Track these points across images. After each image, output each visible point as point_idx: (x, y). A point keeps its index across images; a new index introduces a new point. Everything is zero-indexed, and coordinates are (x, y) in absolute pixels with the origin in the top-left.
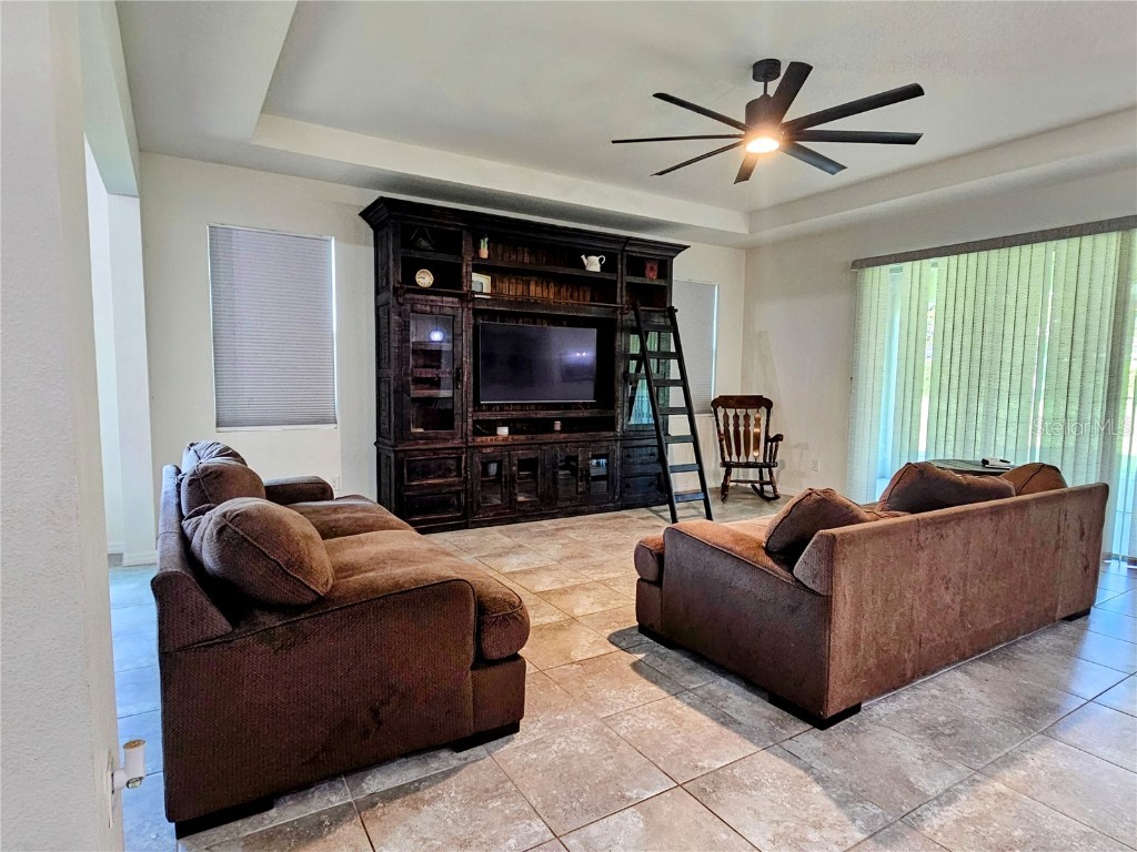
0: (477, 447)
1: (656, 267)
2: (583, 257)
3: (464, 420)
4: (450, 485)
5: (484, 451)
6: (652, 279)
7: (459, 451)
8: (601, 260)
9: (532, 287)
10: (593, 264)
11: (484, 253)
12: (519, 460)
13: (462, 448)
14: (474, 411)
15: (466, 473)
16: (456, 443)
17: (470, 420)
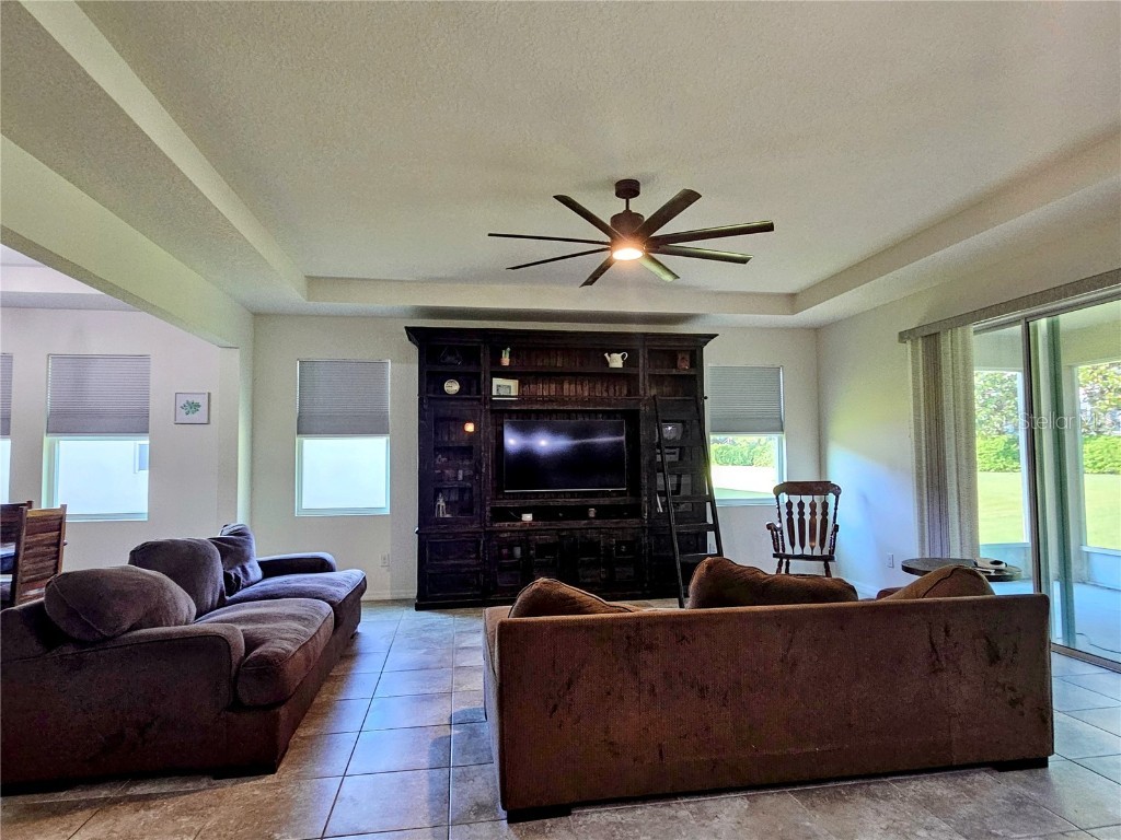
0: (495, 532)
1: (687, 357)
2: (606, 355)
3: (483, 507)
4: (468, 565)
5: (502, 535)
6: (685, 369)
7: (477, 535)
8: (623, 357)
9: (566, 386)
10: (616, 361)
11: (506, 361)
12: (537, 545)
13: (478, 532)
14: (492, 499)
15: (484, 554)
16: (474, 527)
17: (488, 508)
